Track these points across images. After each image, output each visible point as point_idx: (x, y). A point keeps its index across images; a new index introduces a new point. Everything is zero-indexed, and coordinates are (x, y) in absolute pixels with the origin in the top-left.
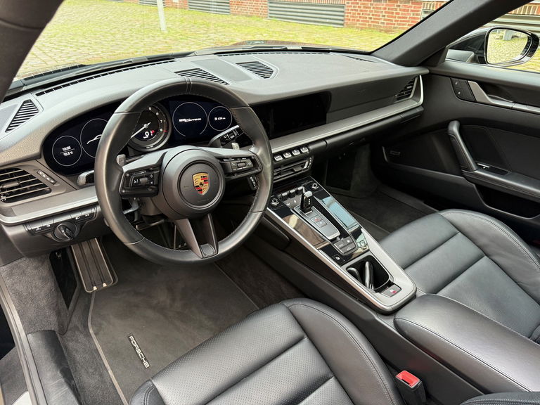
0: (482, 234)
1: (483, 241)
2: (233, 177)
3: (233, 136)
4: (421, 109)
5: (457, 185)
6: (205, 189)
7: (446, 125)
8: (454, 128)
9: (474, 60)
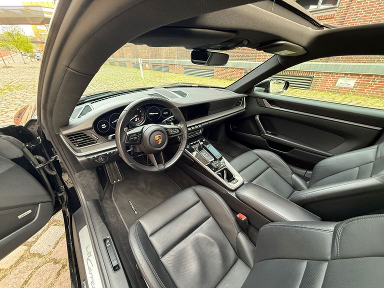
0: (269, 159)
1: (269, 161)
2: (171, 137)
3: (171, 120)
4: (245, 110)
5: (259, 140)
6: (160, 142)
7: (254, 116)
8: (257, 118)
9: (265, 91)
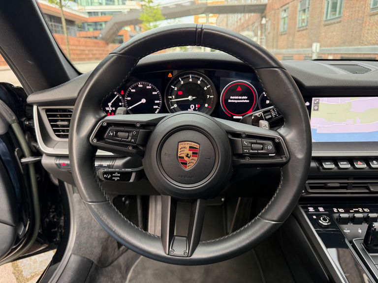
2: (243, 161)
3: (270, 116)
6: (192, 163)
